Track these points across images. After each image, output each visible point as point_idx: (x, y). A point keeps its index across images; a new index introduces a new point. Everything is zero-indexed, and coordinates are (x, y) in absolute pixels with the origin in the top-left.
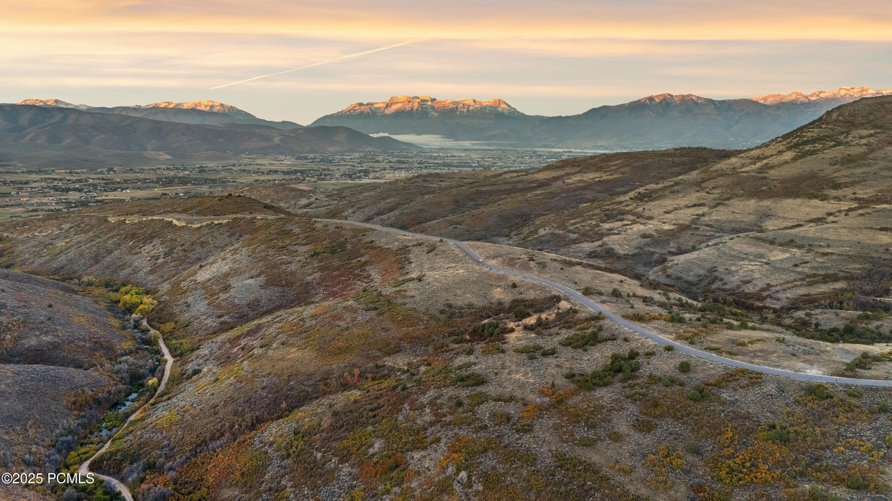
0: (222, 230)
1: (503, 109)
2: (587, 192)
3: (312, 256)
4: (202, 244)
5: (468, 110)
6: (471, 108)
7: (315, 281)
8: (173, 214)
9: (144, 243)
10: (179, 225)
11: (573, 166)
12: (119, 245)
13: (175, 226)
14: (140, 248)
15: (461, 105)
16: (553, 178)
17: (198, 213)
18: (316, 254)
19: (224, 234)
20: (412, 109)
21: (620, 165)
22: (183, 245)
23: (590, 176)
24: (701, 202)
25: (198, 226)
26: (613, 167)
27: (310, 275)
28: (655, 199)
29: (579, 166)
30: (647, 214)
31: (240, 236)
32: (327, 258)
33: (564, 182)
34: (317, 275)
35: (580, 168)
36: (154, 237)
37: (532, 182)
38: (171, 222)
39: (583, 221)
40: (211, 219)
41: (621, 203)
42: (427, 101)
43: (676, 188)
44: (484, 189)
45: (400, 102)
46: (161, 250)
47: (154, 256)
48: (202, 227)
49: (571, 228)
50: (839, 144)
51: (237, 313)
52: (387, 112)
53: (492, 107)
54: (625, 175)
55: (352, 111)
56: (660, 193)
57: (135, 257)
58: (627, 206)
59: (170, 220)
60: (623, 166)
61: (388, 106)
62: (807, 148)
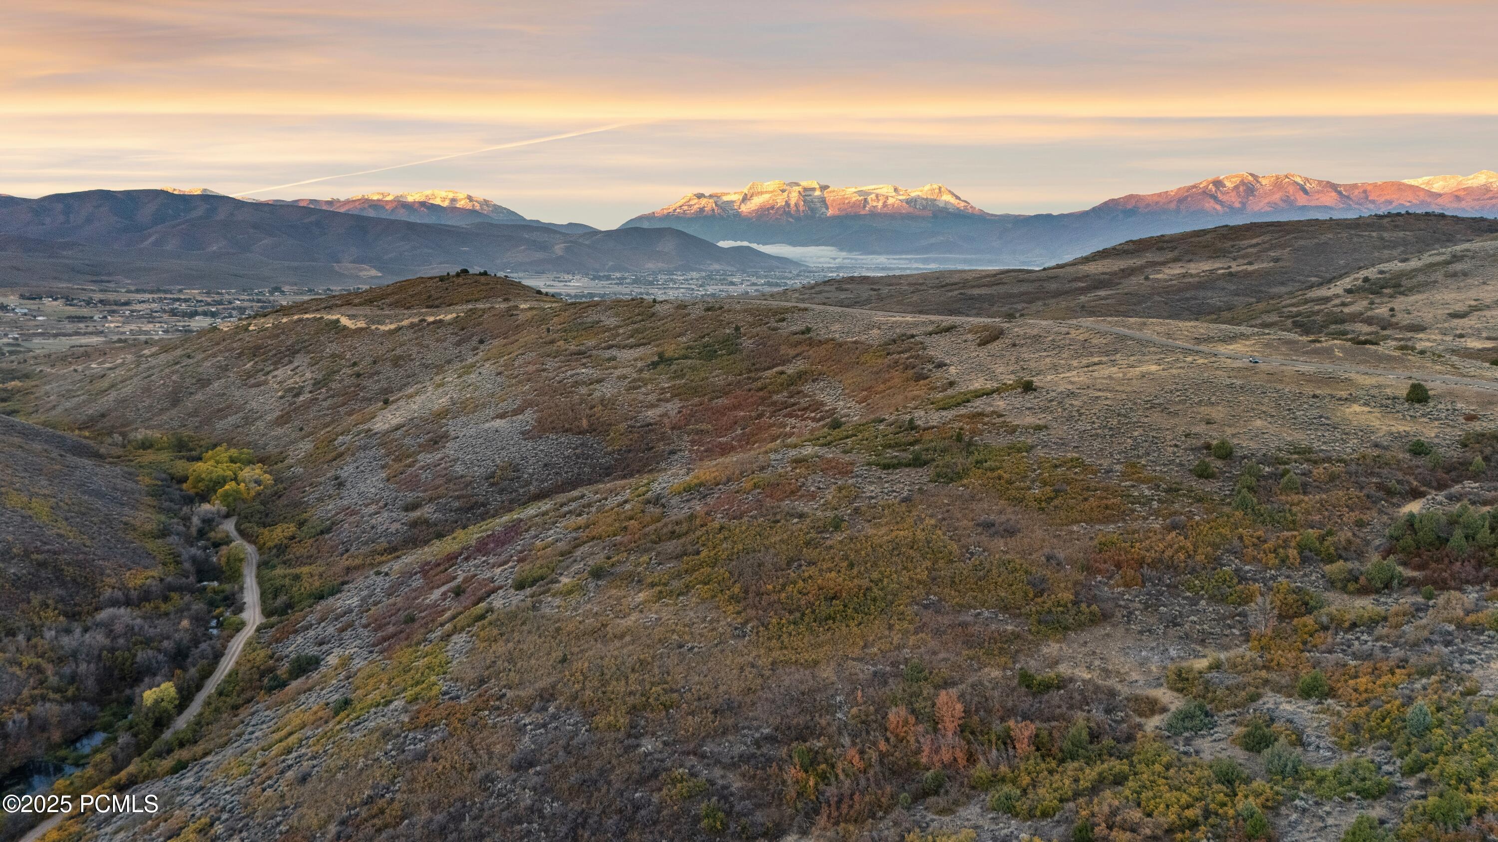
0: (441, 332)
1: (946, 203)
2: (1209, 294)
3: (654, 365)
4: (396, 362)
5: (885, 205)
6: (891, 201)
7: (666, 420)
8: (343, 309)
9: (275, 363)
10: (353, 327)
11: (1160, 249)
12: (226, 369)
13: (345, 328)
14: (268, 373)
15: (873, 196)
16: (1123, 270)
17: (394, 305)
18: (663, 360)
19: (444, 341)
20: (787, 204)
21: (1266, 245)
22: (355, 364)
23: (1200, 267)
25: (393, 327)
26: (1250, 250)
27: (652, 406)
28: (1411, 290)
29: (1173, 249)
30: (1404, 319)
31: (481, 342)
32: (693, 368)
33: (1147, 278)
34: (673, 407)
35: (1176, 253)
36: (298, 352)
37: (1077, 279)
38: (338, 321)
40: (422, 314)
41: (1327, 300)
42: (814, 189)
43: (1458, 267)
44: (976, 292)
45: (766, 192)
46: (308, 375)
47: (291, 390)
48: (400, 329)
51: (458, 498)
52: (745, 208)
53: (926, 199)
54: (1280, 264)
55: (685, 208)
56: (1421, 278)
57: (253, 391)
58: (1344, 304)
59: (335, 317)
60: (1272, 247)
61: (745, 199)
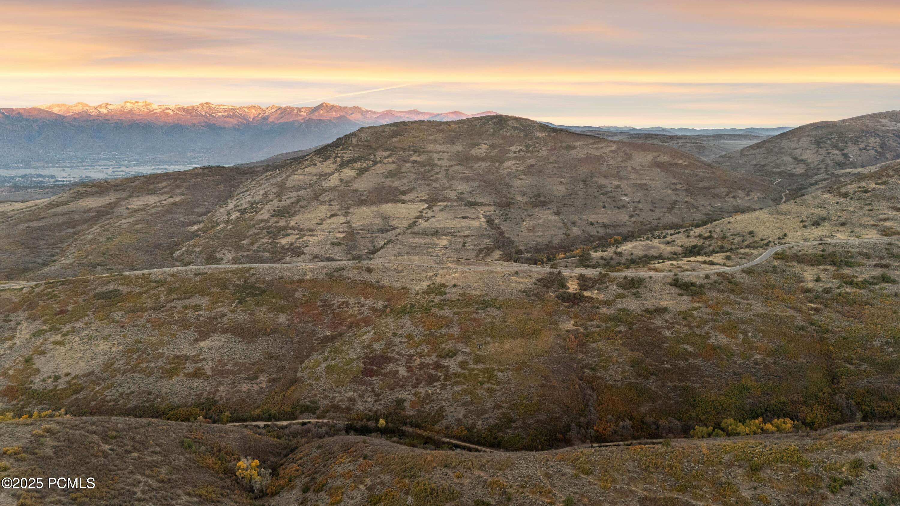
11: (116, 190)
16: (110, 204)
18: (241, 300)
21: (171, 187)
24: (333, 213)
26: (166, 189)
28: (294, 215)
29: (124, 190)
30: (303, 227)
33: (127, 208)
35: (127, 192)
37: (86, 211)
39: (257, 241)
43: (302, 203)
49: (254, 247)
50: (375, 163)
54: (187, 196)
56: (293, 209)
58: (276, 222)
60: (175, 188)
62: (357, 165)
